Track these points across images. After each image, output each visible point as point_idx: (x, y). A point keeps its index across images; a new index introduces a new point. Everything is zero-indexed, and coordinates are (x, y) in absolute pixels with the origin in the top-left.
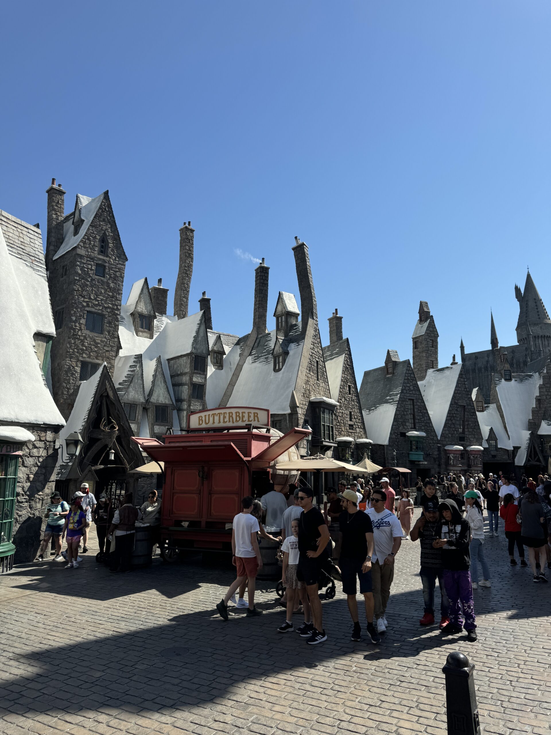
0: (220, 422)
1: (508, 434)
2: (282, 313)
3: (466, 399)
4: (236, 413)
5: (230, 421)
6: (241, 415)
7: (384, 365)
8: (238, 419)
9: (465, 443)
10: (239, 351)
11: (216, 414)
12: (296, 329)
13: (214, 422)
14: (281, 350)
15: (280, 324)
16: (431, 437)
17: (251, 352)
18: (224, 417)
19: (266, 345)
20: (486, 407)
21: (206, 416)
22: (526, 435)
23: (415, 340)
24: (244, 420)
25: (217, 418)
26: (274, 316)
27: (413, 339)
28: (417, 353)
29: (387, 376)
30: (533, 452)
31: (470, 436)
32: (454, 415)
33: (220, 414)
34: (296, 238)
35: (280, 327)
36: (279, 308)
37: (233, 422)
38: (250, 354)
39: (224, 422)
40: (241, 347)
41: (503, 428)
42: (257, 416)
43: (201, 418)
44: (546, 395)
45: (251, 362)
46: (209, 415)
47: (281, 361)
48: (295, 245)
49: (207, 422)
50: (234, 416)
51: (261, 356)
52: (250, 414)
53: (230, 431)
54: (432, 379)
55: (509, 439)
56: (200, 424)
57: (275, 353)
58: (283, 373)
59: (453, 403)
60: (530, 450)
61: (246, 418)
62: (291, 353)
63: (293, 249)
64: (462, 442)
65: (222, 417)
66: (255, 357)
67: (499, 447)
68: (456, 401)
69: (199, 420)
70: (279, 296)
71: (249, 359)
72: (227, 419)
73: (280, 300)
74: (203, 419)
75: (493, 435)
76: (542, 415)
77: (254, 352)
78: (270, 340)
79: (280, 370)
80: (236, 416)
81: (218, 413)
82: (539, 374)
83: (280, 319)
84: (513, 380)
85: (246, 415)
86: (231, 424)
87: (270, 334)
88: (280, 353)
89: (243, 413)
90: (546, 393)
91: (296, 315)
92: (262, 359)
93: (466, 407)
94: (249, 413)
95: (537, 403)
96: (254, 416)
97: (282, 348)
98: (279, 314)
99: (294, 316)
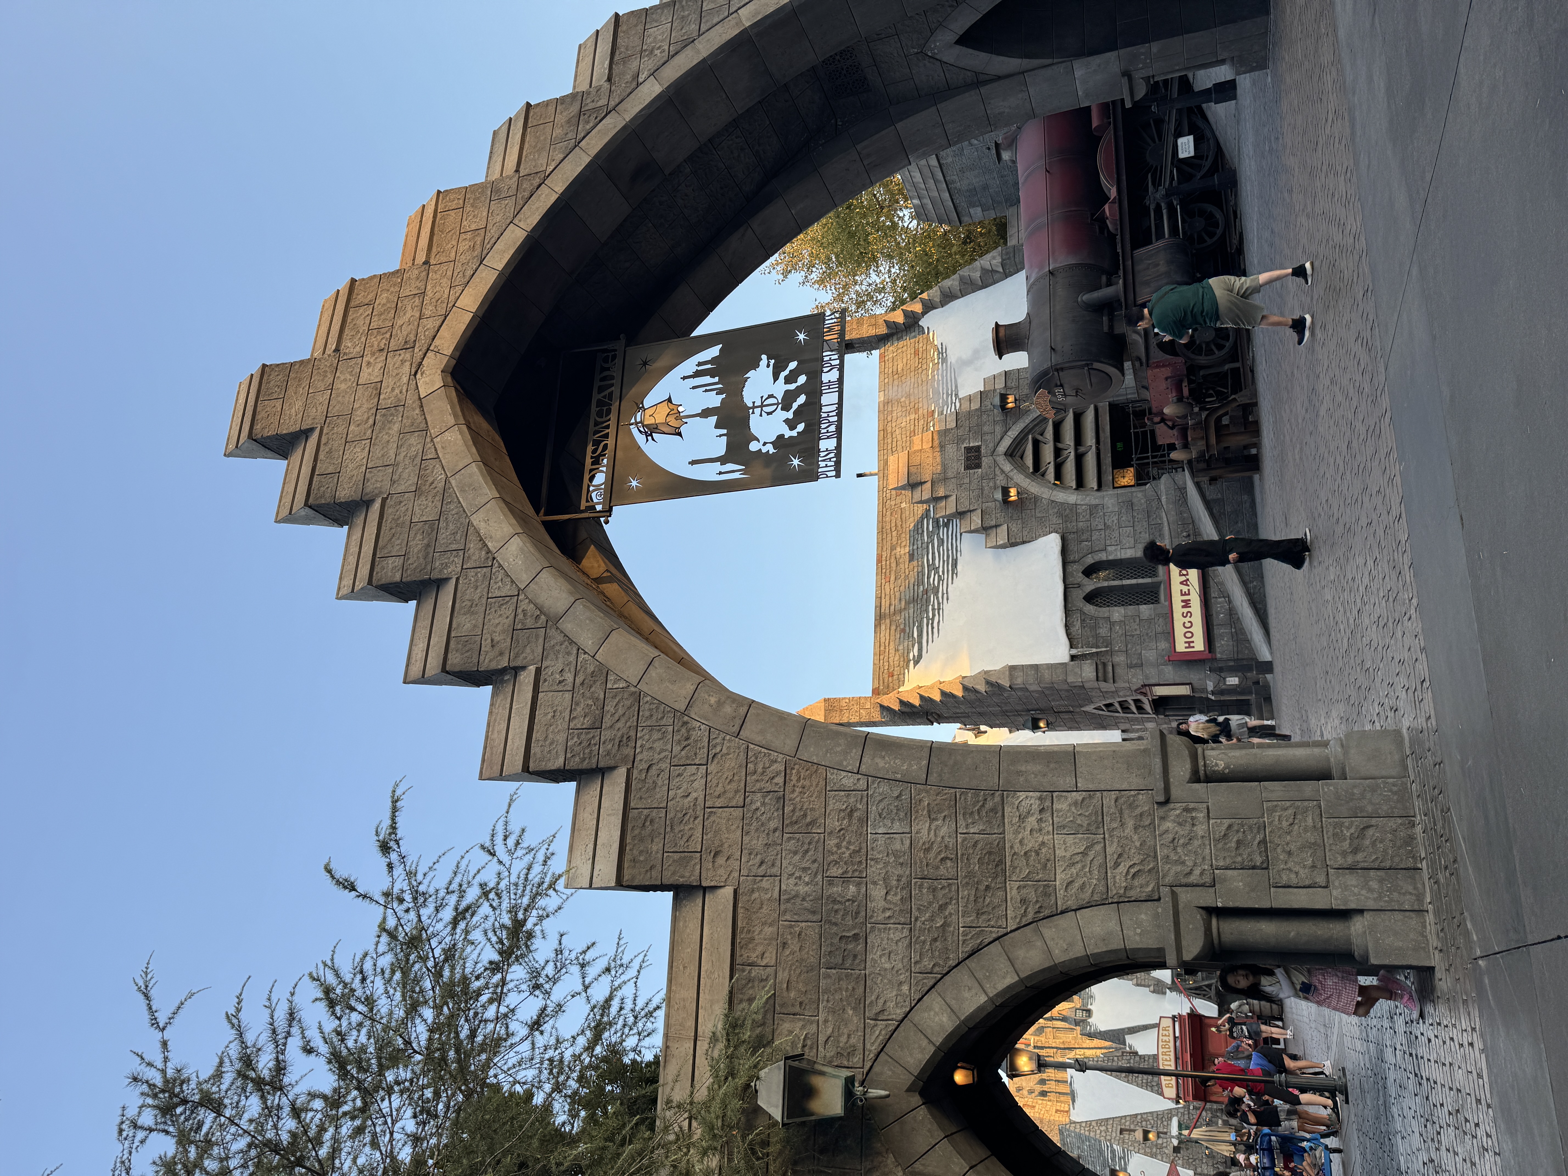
18: (1166, 1060)
50: (1165, 1050)
61: (1166, 1038)
86: (1172, 1054)
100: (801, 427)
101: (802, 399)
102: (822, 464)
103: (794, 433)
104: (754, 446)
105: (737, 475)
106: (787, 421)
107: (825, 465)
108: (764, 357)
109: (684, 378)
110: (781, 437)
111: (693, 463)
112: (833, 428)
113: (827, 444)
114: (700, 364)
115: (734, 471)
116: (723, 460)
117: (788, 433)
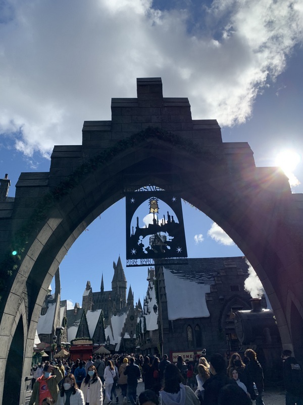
1: (114, 338)
12: (51, 297)
20: (107, 326)
27: (83, 297)
28: (84, 304)
29: (74, 314)
30: (122, 346)
31: (101, 340)
32: (97, 330)
41: (112, 335)
47: (45, 311)
58: (46, 316)
59: (97, 326)
64: (98, 342)
67: (110, 344)
75: (109, 339)
79: (44, 314)
82: (126, 313)
84: (117, 315)
91: (50, 291)
95: (124, 325)
97: (46, 305)
100: (146, 252)
101: (156, 252)
102: (132, 260)
103: (144, 250)
104: (141, 237)
105: (131, 233)
106: (149, 247)
107: (131, 262)
108: (173, 238)
109: (168, 212)
110: (143, 246)
111: (138, 218)
112: (144, 263)
113: (139, 261)
114: (172, 217)
115: (133, 231)
116: (137, 228)
117: (144, 249)
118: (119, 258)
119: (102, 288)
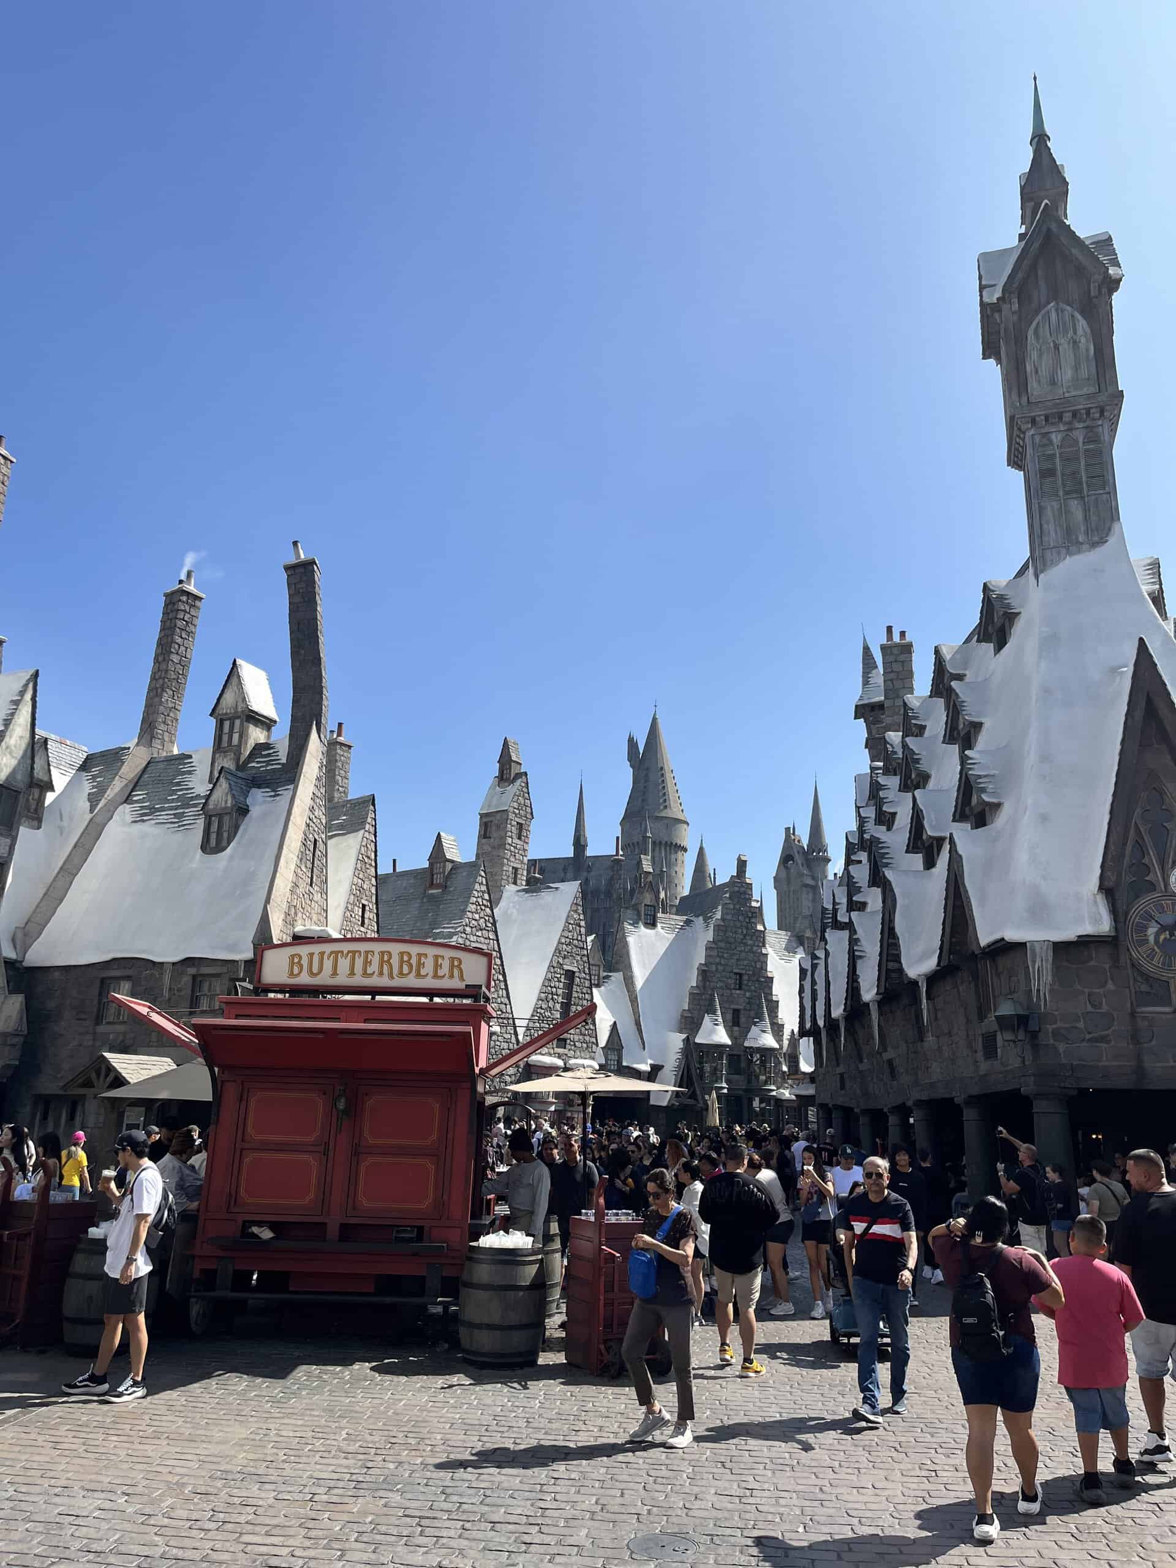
0: (352, 973)
1: (642, 1039)
2: (236, 712)
3: (579, 958)
4: (402, 954)
5: (381, 974)
6: (414, 961)
7: (426, 865)
8: (406, 969)
9: (566, 1051)
10: (87, 788)
11: (342, 952)
12: (269, 755)
13: (335, 973)
14: (229, 802)
15: (225, 738)
16: (505, 1035)
17: (130, 795)
18: (367, 963)
19: (178, 784)
20: (604, 978)
21: (311, 955)
22: (677, 1040)
23: (484, 820)
24: (423, 972)
25: (344, 964)
26: (211, 715)
27: (482, 816)
28: (487, 848)
29: (430, 892)
30: (685, 1079)
31: (576, 1038)
32: (554, 990)
33: (354, 952)
34: (295, 543)
35: (225, 744)
36: (229, 698)
37: (391, 976)
38: (128, 800)
39: (365, 974)
40: (94, 777)
41: (633, 1023)
42: (459, 966)
43: (296, 960)
44: (717, 964)
45: (129, 818)
46: (322, 954)
47: (225, 828)
48: (292, 560)
49: (315, 970)
50: (395, 961)
51: (162, 809)
52: (440, 961)
53: (378, 998)
54: (514, 907)
55: (644, 1049)
56: (291, 974)
57: (211, 806)
58: (231, 858)
59: (555, 965)
60: (680, 1073)
61: (428, 968)
62: (255, 811)
63: (287, 568)
64: (561, 1051)
65: (359, 962)
66: (142, 808)
67: (625, 1064)
68: (561, 961)
69: (292, 963)
70: (232, 668)
71: (125, 812)
72: (374, 968)
73: (234, 680)
74: (305, 962)
75: (616, 1039)
76: (707, 1003)
77: (139, 795)
78: (190, 773)
79: (219, 849)
80: (402, 962)
81: (349, 952)
82: (705, 920)
83: (227, 724)
84: (659, 925)
85: (429, 964)
86: (384, 982)
87: (190, 757)
88: (226, 808)
89: (420, 955)
90: (717, 960)
91: (267, 723)
92: (163, 817)
93: (577, 974)
94: (436, 957)
95: (700, 978)
96: (452, 966)
97: (233, 796)
98: (226, 714)
99: (262, 723)
118: (654, 720)
119: (579, 844)
